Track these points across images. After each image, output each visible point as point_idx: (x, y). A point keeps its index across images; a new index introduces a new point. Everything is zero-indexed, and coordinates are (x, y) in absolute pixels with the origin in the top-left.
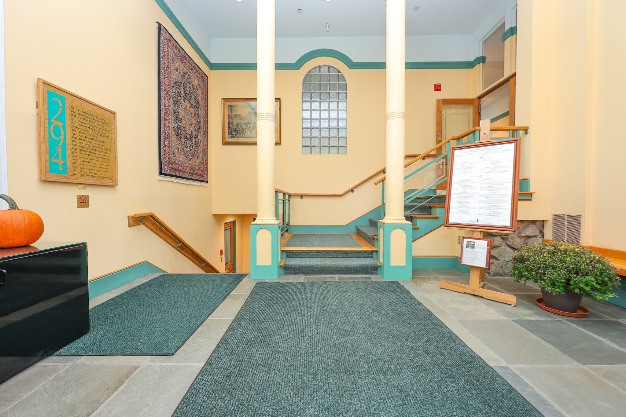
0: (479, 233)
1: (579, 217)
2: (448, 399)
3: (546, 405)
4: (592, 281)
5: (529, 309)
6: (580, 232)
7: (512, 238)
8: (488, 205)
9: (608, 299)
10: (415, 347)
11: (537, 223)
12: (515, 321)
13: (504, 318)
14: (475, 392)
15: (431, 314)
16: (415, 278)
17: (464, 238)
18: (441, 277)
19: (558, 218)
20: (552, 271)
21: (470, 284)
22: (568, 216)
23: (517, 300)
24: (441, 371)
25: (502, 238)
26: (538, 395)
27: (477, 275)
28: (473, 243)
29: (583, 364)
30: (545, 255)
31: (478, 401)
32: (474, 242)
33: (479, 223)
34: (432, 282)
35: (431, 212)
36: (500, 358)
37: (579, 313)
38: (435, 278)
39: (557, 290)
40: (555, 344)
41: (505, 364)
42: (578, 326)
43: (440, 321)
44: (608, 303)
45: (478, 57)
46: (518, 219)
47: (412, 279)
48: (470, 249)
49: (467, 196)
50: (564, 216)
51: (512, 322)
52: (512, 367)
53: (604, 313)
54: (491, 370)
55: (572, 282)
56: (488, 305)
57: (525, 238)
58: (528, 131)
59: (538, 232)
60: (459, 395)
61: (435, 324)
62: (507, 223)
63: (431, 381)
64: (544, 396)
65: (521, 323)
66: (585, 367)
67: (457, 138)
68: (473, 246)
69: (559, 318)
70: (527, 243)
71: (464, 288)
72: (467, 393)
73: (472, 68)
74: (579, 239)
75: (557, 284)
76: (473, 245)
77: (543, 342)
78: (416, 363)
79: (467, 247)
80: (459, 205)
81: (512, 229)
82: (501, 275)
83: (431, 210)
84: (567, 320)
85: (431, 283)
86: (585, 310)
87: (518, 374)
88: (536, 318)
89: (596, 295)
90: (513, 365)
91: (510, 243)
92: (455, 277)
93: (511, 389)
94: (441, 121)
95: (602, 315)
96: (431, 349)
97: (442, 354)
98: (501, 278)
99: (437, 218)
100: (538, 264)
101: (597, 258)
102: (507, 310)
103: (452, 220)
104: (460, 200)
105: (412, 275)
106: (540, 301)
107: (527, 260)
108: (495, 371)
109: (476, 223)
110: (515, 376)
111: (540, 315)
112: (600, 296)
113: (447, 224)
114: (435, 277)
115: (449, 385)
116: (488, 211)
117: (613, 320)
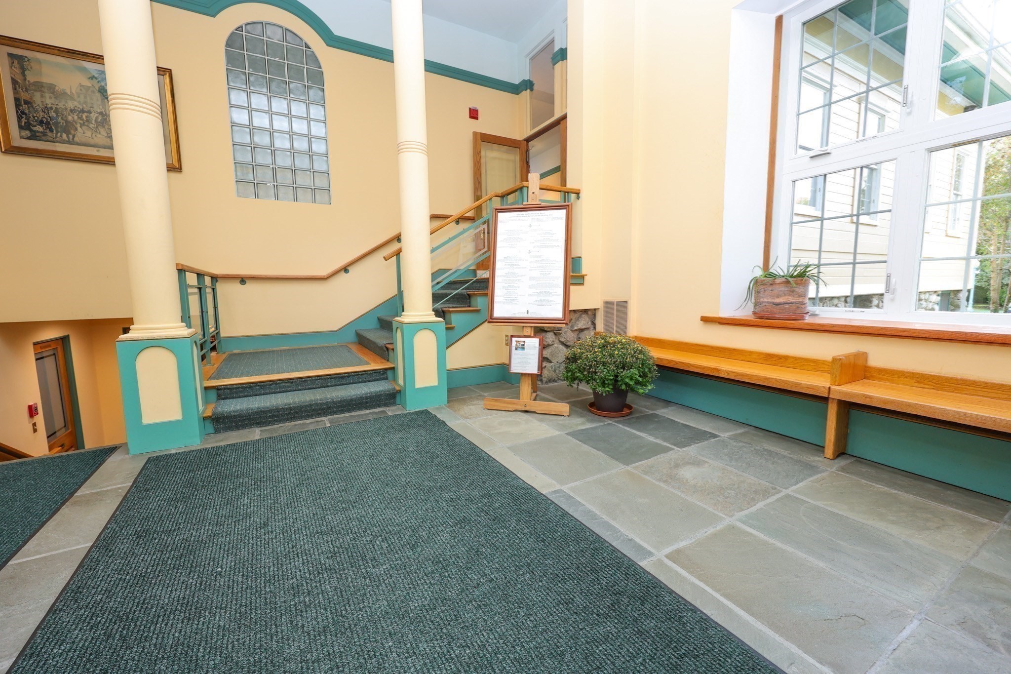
0: (529, 330)
1: (626, 303)
2: (498, 551)
3: (596, 519)
4: (636, 374)
5: (582, 417)
6: (626, 321)
7: (565, 332)
8: (538, 291)
9: (647, 391)
10: (454, 497)
11: (589, 313)
12: (568, 434)
13: (557, 433)
14: (528, 530)
15: (475, 447)
16: (452, 401)
17: (512, 336)
18: (486, 394)
19: (608, 304)
20: (602, 368)
21: (521, 397)
22: (618, 303)
23: (570, 409)
24: (488, 518)
25: (555, 334)
26: (590, 511)
27: (529, 384)
28: (523, 343)
29: (628, 464)
30: (596, 350)
31: (532, 540)
32: (524, 342)
33: (529, 316)
34: (475, 402)
35: (470, 302)
36: (554, 482)
37: (626, 411)
38: (479, 397)
39: (607, 389)
40: (606, 451)
41: (558, 487)
42: (624, 425)
43: (486, 453)
44: (648, 396)
45: (524, 80)
46: (571, 309)
47: (448, 403)
48: (520, 351)
49: (515, 279)
50: (613, 302)
51: (566, 436)
52: (565, 488)
53: (645, 407)
54: (545, 498)
55: (619, 379)
56: (541, 420)
57: (578, 332)
58: (580, 195)
59: (590, 323)
60: (510, 540)
61: (480, 459)
62: (559, 314)
63: (477, 535)
64: (594, 510)
65: (574, 434)
66: (629, 468)
67: (500, 195)
68: (523, 348)
69: (608, 421)
70: (579, 338)
71: (514, 404)
72: (519, 535)
73: (518, 94)
74: (626, 329)
75: (606, 382)
76: (523, 345)
77: (594, 451)
78: (457, 518)
79: (516, 349)
80: (506, 291)
81: (564, 322)
82: (554, 381)
83: (470, 299)
84: (615, 422)
85: (473, 405)
86: (630, 407)
87: (571, 494)
88: (588, 426)
89: (638, 389)
90: (567, 486)
91: (563, 340)
92: (503, 391)
93: (565, 514)
94: (480, 166)
95: (643, 409)
96: (476, 493)
97: (490, 496)
98: (555, 384)
99: (478, 311)
100: (590, 362)
101: (640, 348)
102: (561, 422)
103: (497, 313)
104: (507, 285)
105: (448, 398)
106: (592, 405)
107: (580, 358)
108: (548, 498)
109: (526, 316)
110: (569, 498)
111: (592, 421)
112: (642, 389)
113: (492, 320)
114: (480, 396)
115: (498, 532)
116: (538, 299)
117: (651, 412)
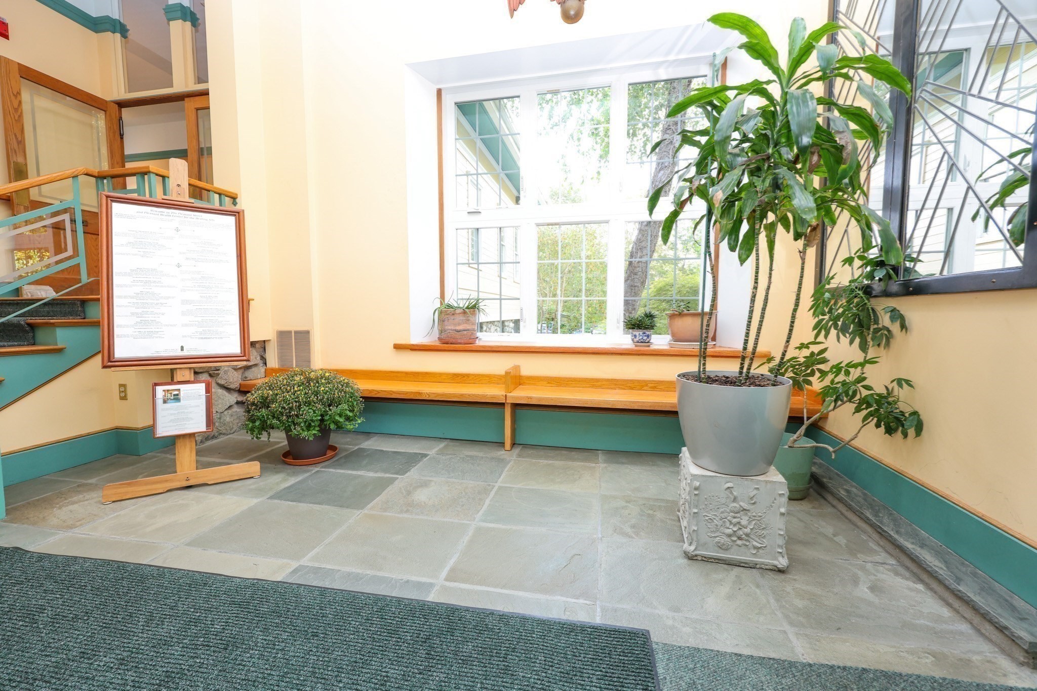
0: (187, 373)
1: (308, 332)
2: (256, 684)
3: (361, 578)
4: (346, 410)
5: (277, 472)
6: (309, 352)
7: (226, 372)
8: (200, 319)
9: (357, 426)
10: (125, 654)
11: (257, 345)
12: (271, 498)
13: (254, 501)
14: (287, 634)
15: (121, 566)
16: (15, 509)
17: (156, 384)
18: (93, 481)
19: (283, 336)
20: (307, 408)
21: (178, 468)
22: (296, 332)
23: (261, 468)
24: (214, 652)
25: (211, 375)
26: (349, 574)
27: (191, 448)
28: (176, 393)
29: (362, 508)
30: (296, 389)
31: (299, 643)
32: (179, 390)
33: (185, 353)
34: (75, 499)
35: (34, 337)
36: (285, 561)
37: (330, 453)
38: (79, 489)
39: (314, 432)
40: (328, 502)
41: (295, 565)
42: (335, 469)
43: (150, 566)
44: (356, 432)
45: (108, 16)
47: (7, 514)
48: (171, 405)
49: (156, 302)
50: (290, 332)
51: (270, 501)
52: (305, 561)
53: (347, 444)
54: (285, 585)
55: (327, 418)
56: (220, 493)
57: (241, 371)
59: (259, 358)
60: (268, 660)
61: (143, 579)
62: (234, 348)
63: (209, 684)
64: (354, 570)
65: (279, 495)
66: (365, 511)
68: (177, 398)
69: (315, 469)
70: (246, 377)
71: (166, 481)
72: (277, 647)
73: (96, 32)
74: (309, 361)
75: (313, 424)
76: (177, 395)
77: (317, 507)
78: (154, 682)
79: (165, 402)
80: (139, 320)
81: (244, 358)
82: (214, 437)
83: (33, 332)
84: (322, 467)
85: (73, 503)
86: (333, 448)
87: (316, 565)
88: (292, 481)
89: (347, 425)
90: (305, 559)
91: (222, 382)
92: (127, 469)
93: (323, 591)
95: (346, 446)
96: (167, 628)
97: (197, 621)
98: (215, 441)
99: (60, 351)
100: (289, 404)
101: (346, 381)
102: (253, 487)
103: (120, 352)
104: (140, 311)
105: (6, 505)
106: (286, 455)
107: (273, 401)
108: (290, 584)
109: (180, 353)
110: (316, 570)
111: (294, 474)
112: (350, 425)
113: (110, 362)
114: (78, 486)
115: (242, 660)
116: (201, 330)
117: (356, 448)
